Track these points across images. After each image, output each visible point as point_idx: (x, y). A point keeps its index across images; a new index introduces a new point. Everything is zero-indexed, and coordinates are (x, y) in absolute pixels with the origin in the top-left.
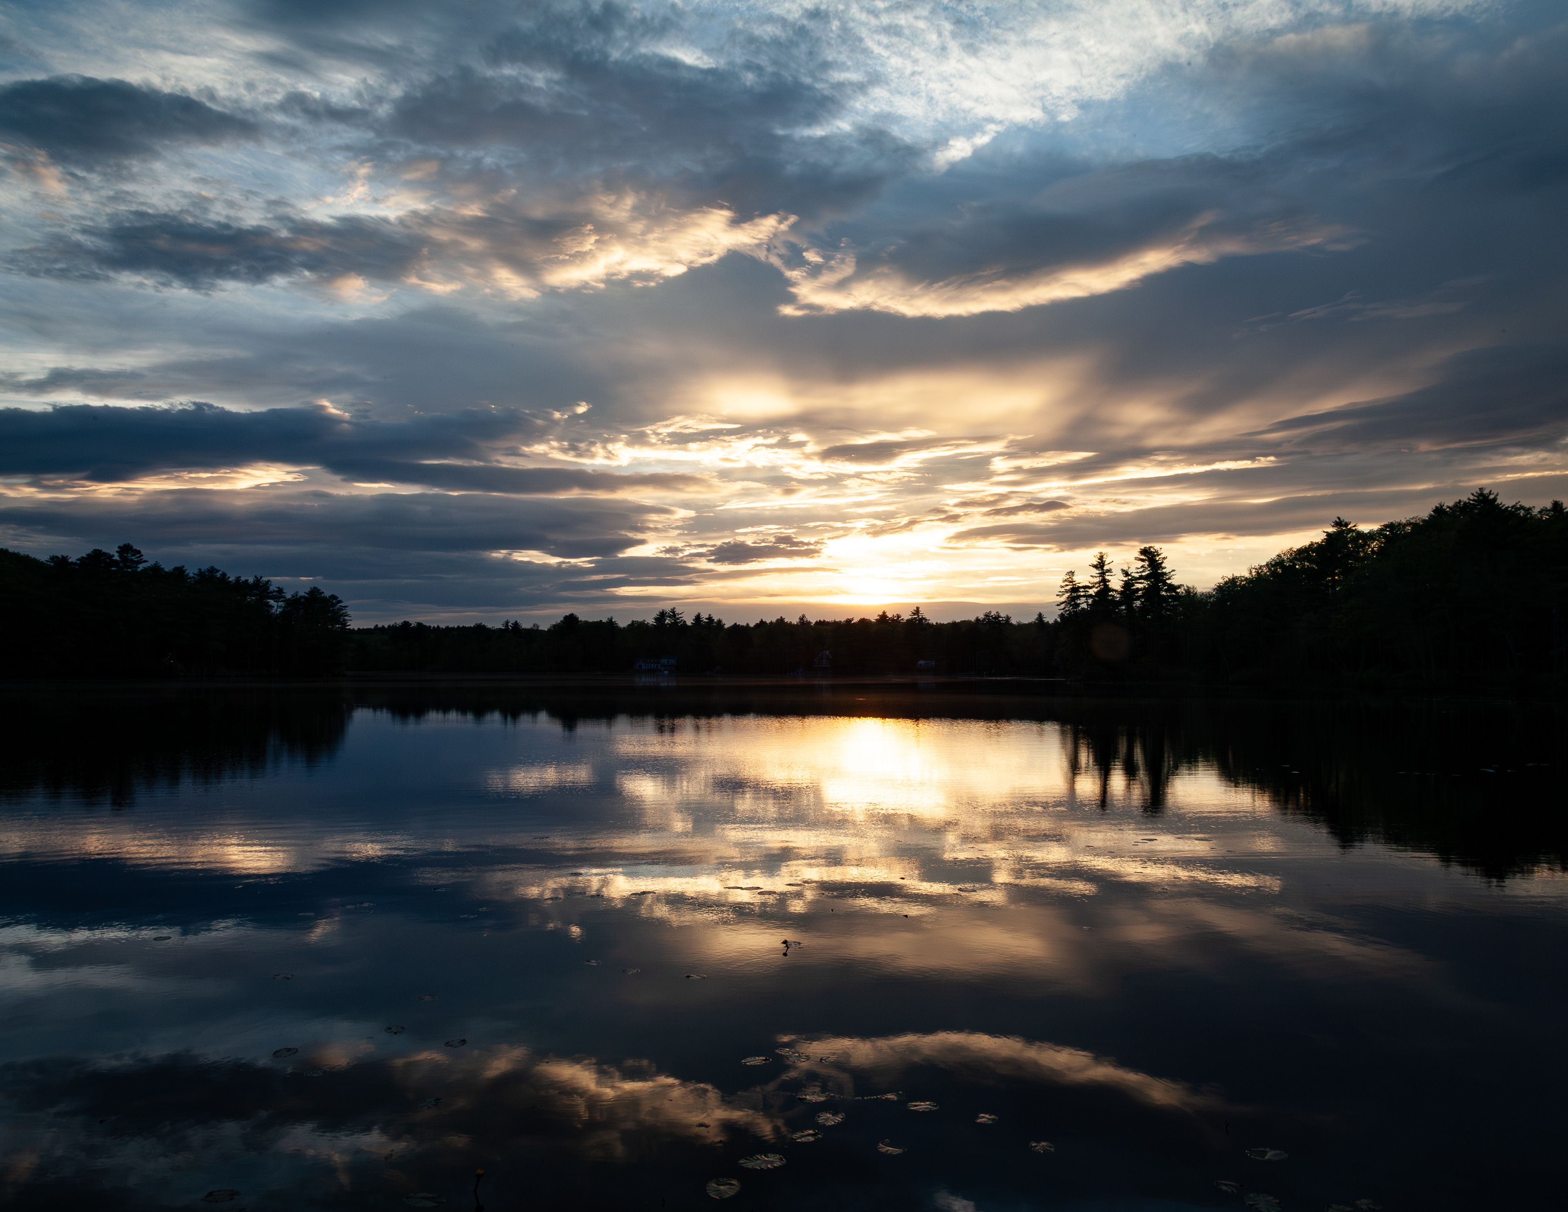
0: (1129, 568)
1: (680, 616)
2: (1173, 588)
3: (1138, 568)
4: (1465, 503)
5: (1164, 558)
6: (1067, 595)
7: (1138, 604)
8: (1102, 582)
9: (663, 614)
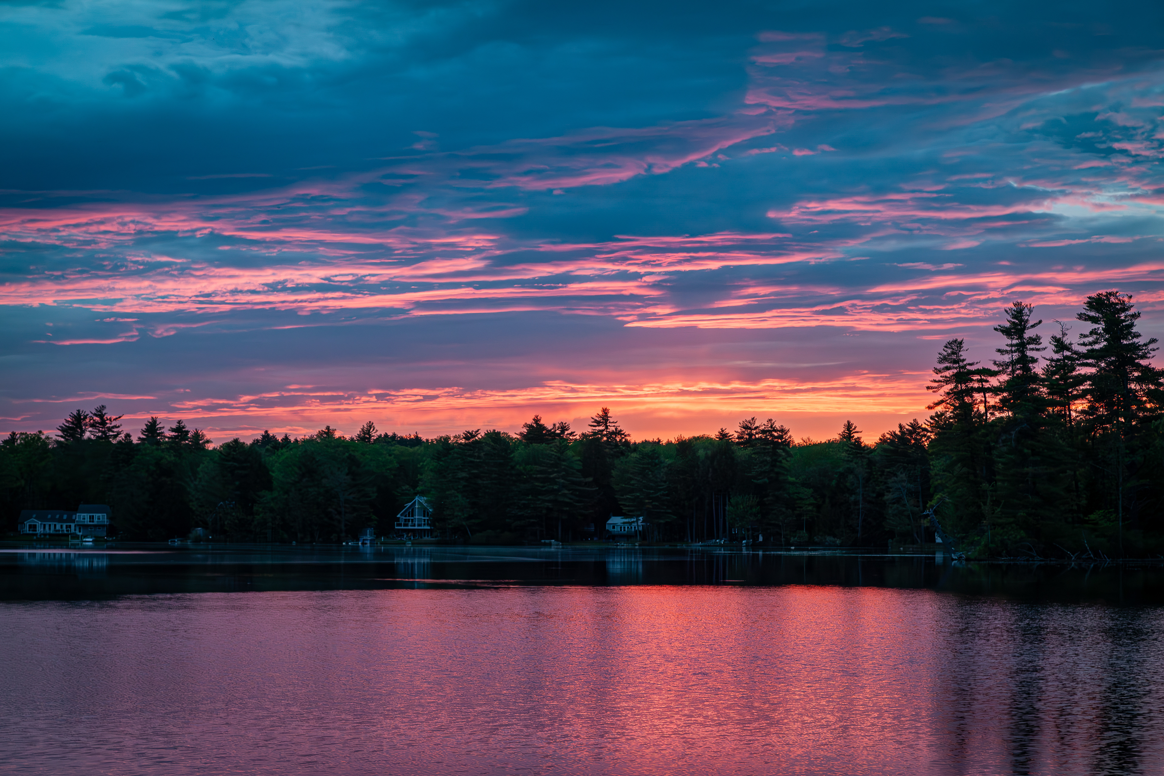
0: (1064, 334)
1: (114, 423)
2: (1150, 375)
3: (1085, 336)
5: (1135, 316)
6: (948, 387)
7: (1080, 405)
8: (1018, 361)
9: (78, 420)
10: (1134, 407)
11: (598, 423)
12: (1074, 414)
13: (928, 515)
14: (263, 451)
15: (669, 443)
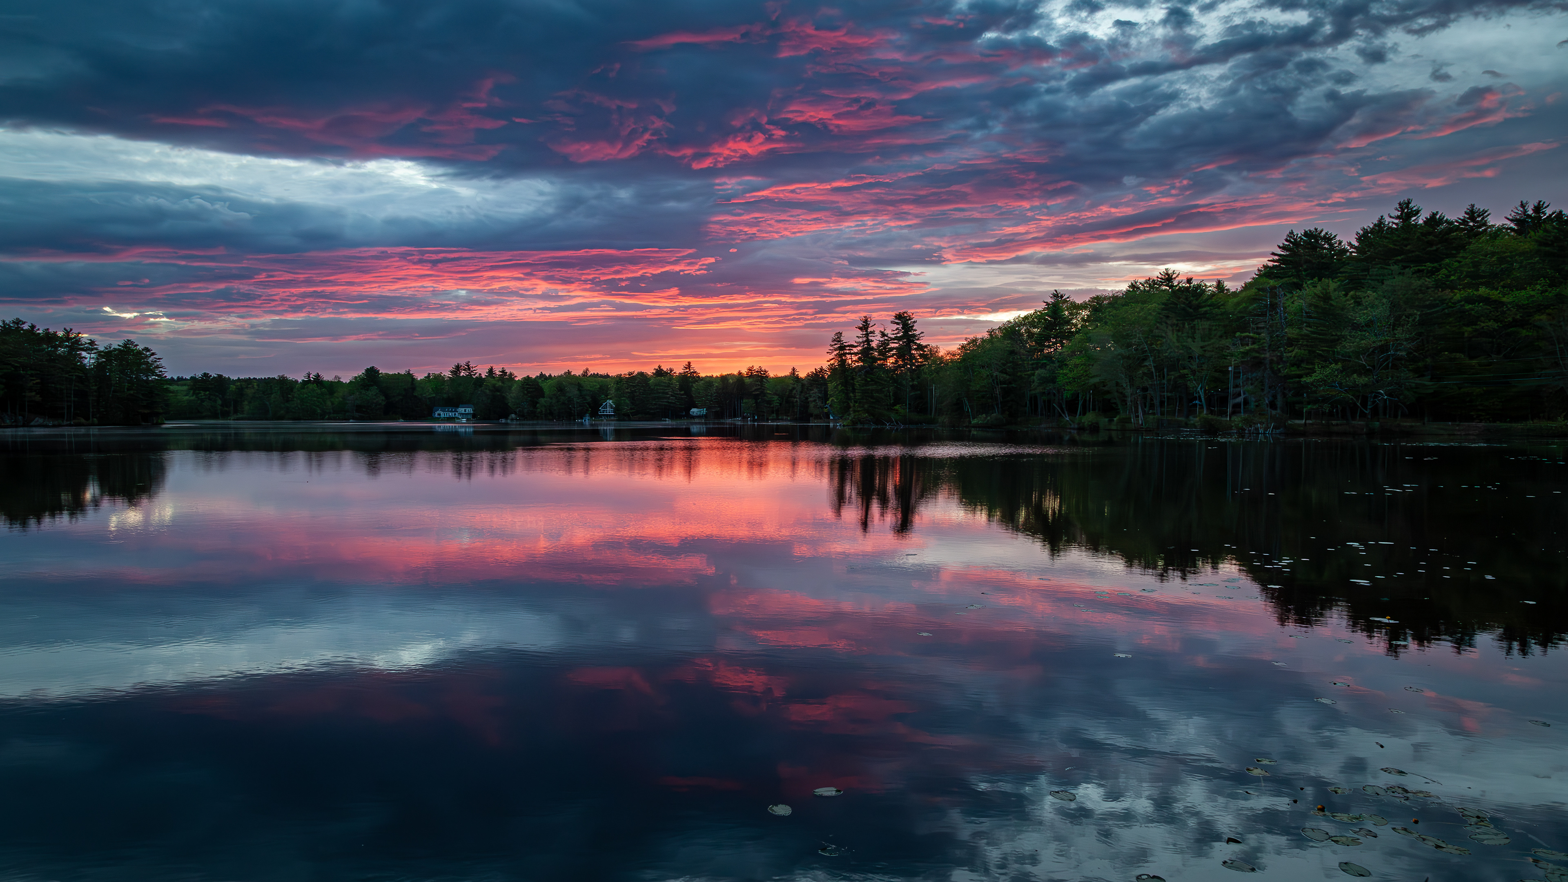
0: (885, 330)
1: (474, 369)
2: (920, 347)
3: (894, 331)
4: (1154, 281)
5: (915, 322)
6: (836, 353)
7: (892, 360)
8: (865, 341)
9: (458, 367)
10: (914, 361)
11: (686, 368)
12: (888, 364)
13: (827, 407)
14: (540, 381)
15: (717, 377)
